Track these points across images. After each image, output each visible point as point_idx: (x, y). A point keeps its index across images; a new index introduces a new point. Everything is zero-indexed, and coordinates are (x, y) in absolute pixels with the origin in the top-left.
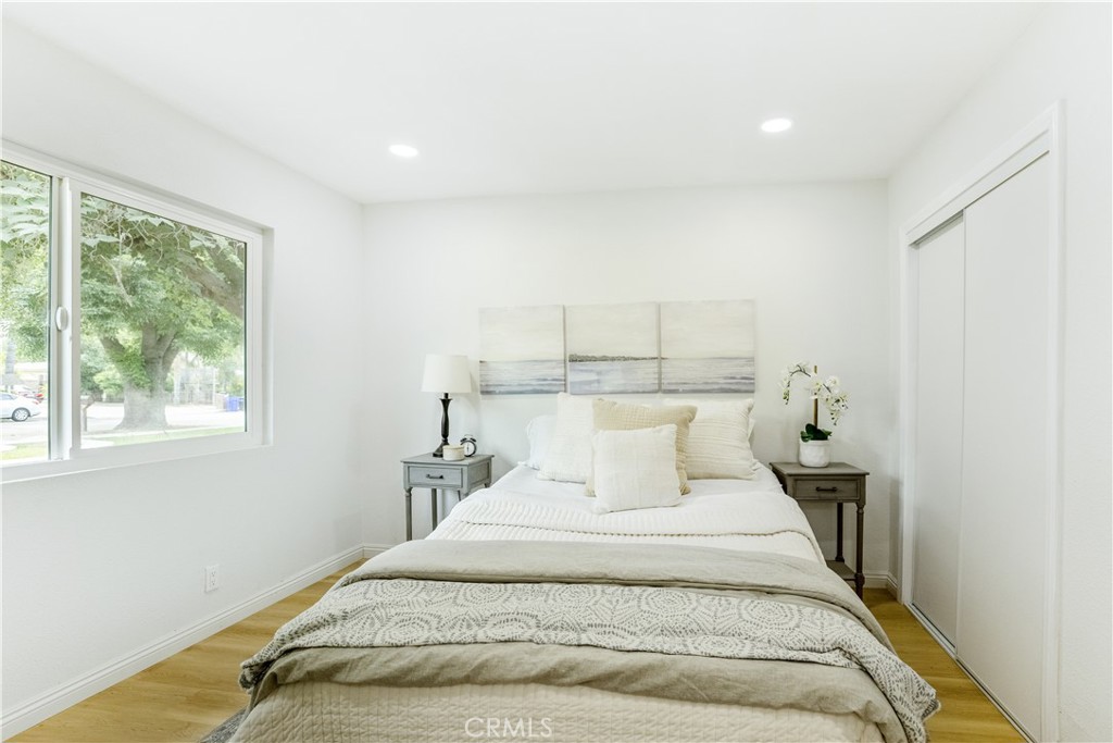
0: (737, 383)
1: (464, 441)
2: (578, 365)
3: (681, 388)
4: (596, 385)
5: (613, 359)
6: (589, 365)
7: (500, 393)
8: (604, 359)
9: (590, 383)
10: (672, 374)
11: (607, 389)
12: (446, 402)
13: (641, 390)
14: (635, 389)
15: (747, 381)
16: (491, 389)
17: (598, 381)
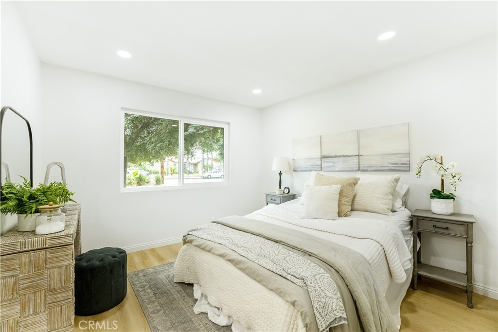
0: (399, 167)
1: (286, 188)
2: (326, 160)
3: (369, 169)
4: (332, 168)
5: (339, 157)
6: (330, 159)
7: (299, 171)
8: (336, 157)
9: (330, 167)
10: (364, 163)
11: (337, 169)
12: (280, 174)
13: (351, 170)
14: (348, 169)
15: (405, 165)
16: (296, 169)
17: (333, 166)
